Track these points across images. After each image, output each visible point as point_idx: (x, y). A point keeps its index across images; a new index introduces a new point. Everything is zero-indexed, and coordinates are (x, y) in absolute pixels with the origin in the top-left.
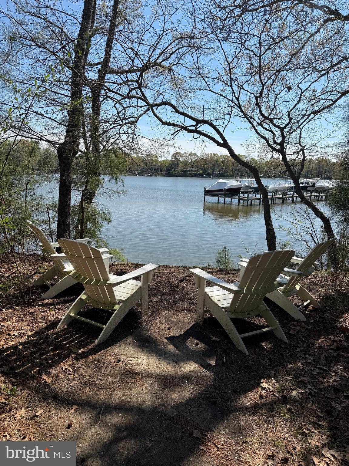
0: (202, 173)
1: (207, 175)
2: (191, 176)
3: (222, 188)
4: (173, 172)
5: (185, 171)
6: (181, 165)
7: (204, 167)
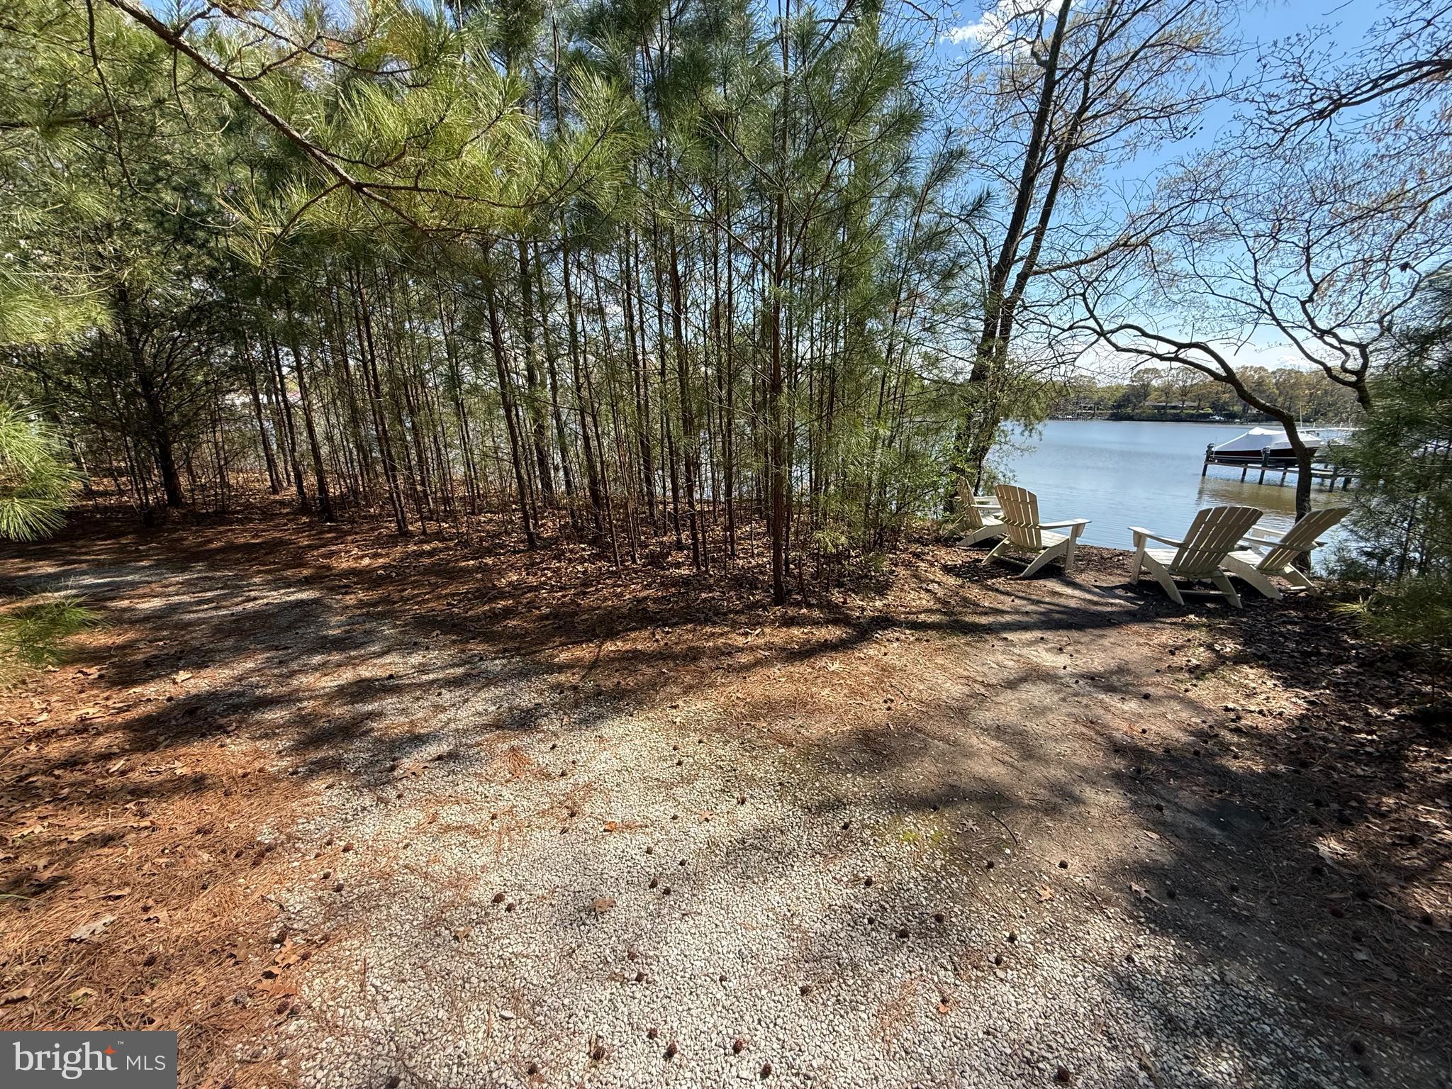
0: (1210, 411)
1: (1225, 416)
2: (1178, 419)
3: (1261, 448)
4: (1129, 410)
5: (1164, 407)
6: (1153, 395)
7: (1219, 399)
